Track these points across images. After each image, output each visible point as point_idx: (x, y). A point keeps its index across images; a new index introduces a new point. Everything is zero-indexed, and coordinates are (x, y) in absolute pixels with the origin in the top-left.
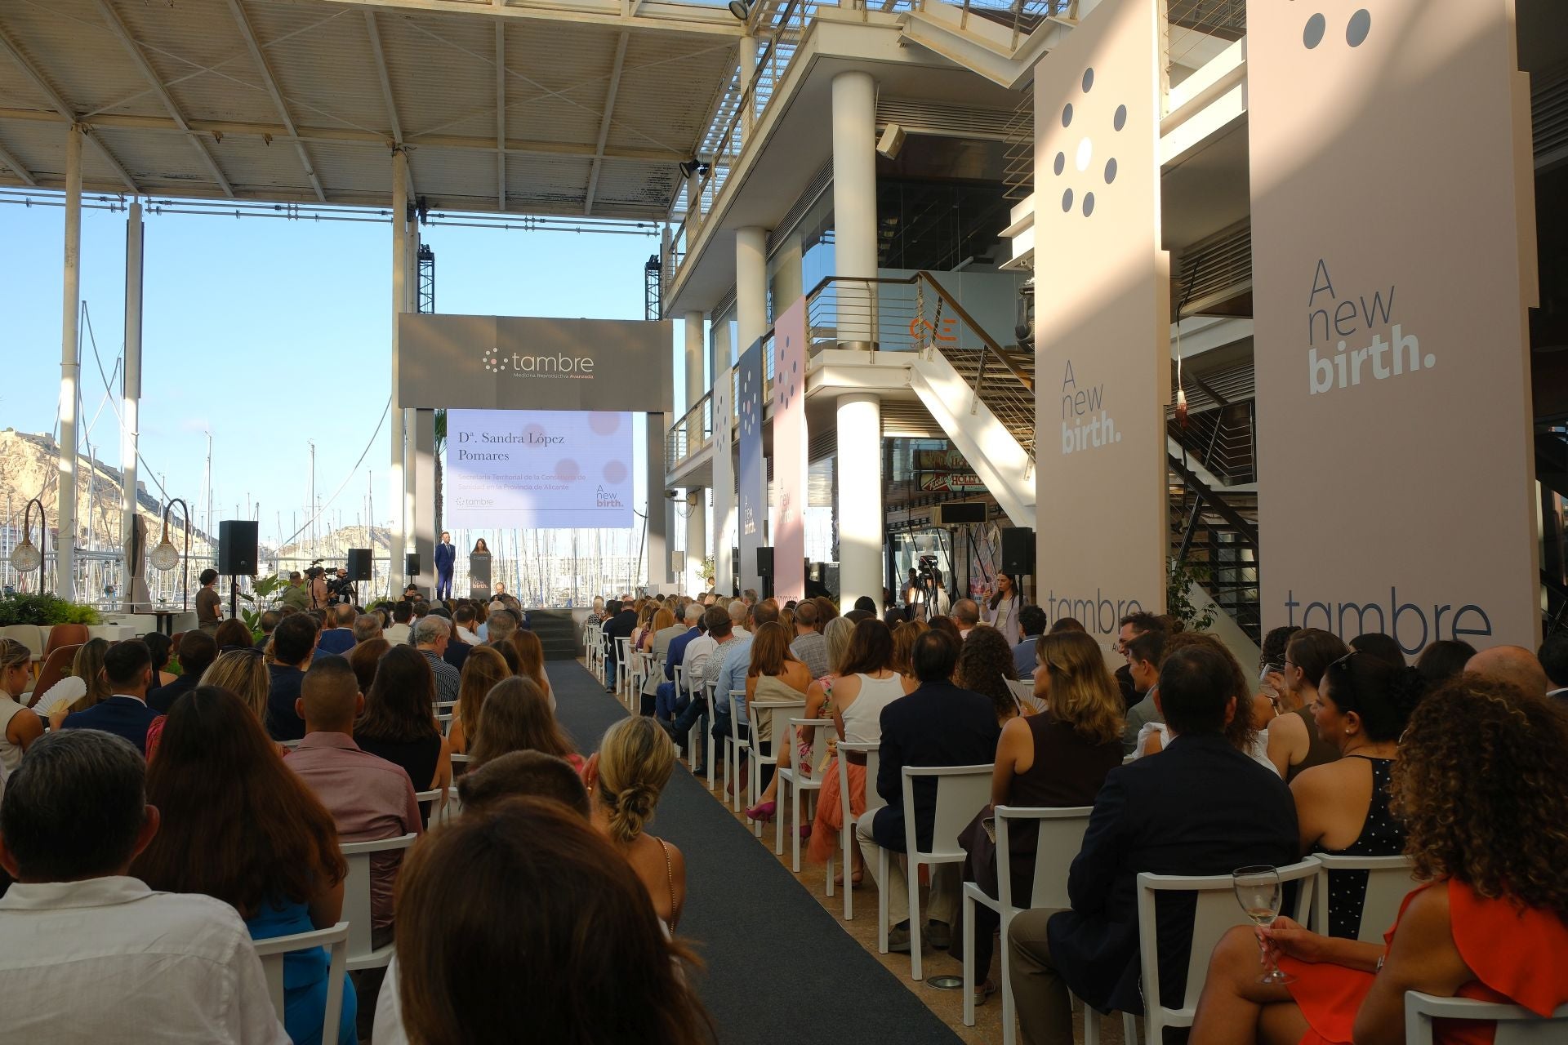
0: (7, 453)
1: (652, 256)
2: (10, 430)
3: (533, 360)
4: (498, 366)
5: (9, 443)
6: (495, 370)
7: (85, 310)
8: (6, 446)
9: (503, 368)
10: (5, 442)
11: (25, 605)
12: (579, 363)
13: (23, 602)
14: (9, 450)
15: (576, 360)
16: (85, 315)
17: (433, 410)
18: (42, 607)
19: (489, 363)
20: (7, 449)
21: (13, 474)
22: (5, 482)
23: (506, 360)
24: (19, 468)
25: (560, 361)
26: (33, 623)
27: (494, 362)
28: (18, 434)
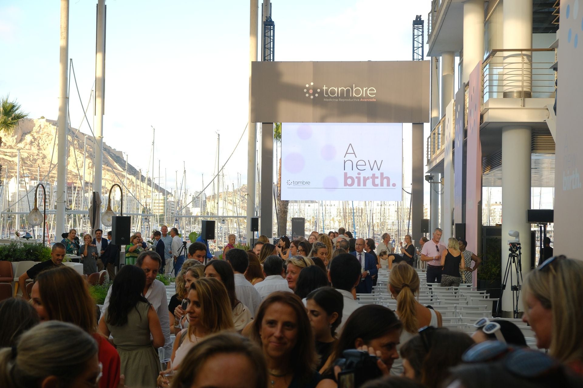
0: (41, 133)
1: (417, 16)
2: (43, 118)
3: (336, 90)
4: (314, 94)
5: (42, 127)
6: (312, 97)
7: (71, 65)
8: (41, 128)
9: (317, 95)
10: (40, 126)
11: (29, 250)
12: (366, 91)
13: (28, 248)
14: (42, 131)
15: (364, 89)
16: (71, 67)
17: (273, 123)
18: (37, 251)
19: (308, 92)
20: (41, 130)
21: (44, 146)
22: (40, 151)
23: (319, 90)
24: (48, 142)
25: (354, 90)
26: (32, 260)
27: (311, 91)
28: (48, 121)
